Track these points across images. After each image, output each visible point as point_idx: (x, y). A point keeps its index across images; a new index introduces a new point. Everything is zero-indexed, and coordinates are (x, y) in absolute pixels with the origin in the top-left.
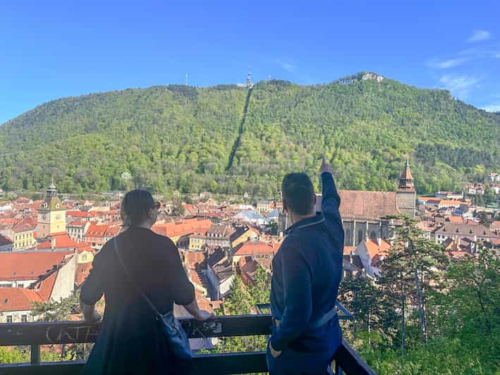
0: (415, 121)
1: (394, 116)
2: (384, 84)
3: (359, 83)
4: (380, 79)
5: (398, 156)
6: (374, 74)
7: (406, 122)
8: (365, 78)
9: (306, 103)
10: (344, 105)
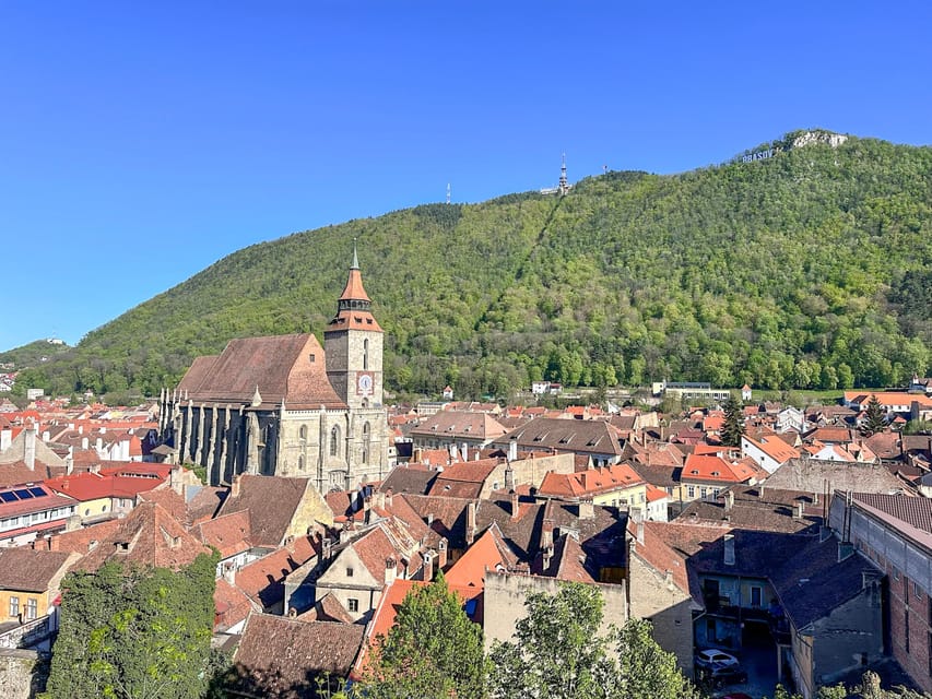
0: (911, 221)
1: (858, 217)
2: (847, 151)
3: (784, 154)
4: (837, 141)
5: (841, 301)
6: (823, 133)
7: (888, 227)
8: (799, 143)
9: (662, 209)
10: (745, 204)
